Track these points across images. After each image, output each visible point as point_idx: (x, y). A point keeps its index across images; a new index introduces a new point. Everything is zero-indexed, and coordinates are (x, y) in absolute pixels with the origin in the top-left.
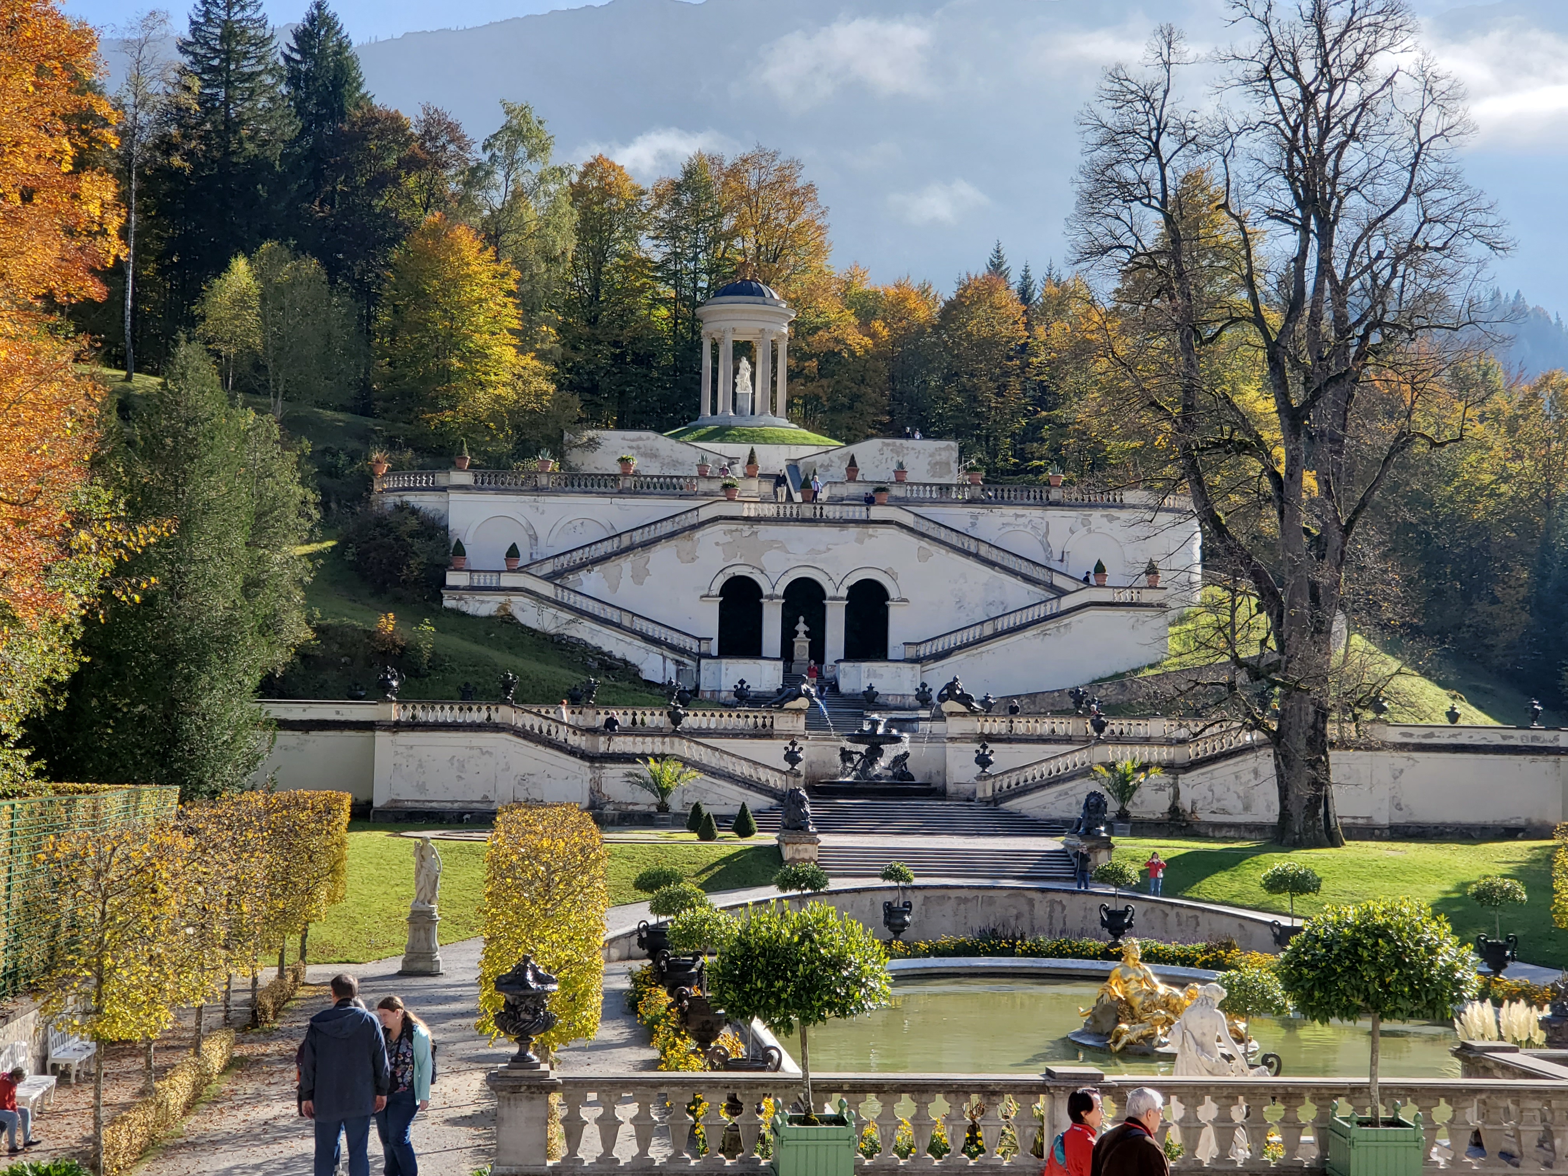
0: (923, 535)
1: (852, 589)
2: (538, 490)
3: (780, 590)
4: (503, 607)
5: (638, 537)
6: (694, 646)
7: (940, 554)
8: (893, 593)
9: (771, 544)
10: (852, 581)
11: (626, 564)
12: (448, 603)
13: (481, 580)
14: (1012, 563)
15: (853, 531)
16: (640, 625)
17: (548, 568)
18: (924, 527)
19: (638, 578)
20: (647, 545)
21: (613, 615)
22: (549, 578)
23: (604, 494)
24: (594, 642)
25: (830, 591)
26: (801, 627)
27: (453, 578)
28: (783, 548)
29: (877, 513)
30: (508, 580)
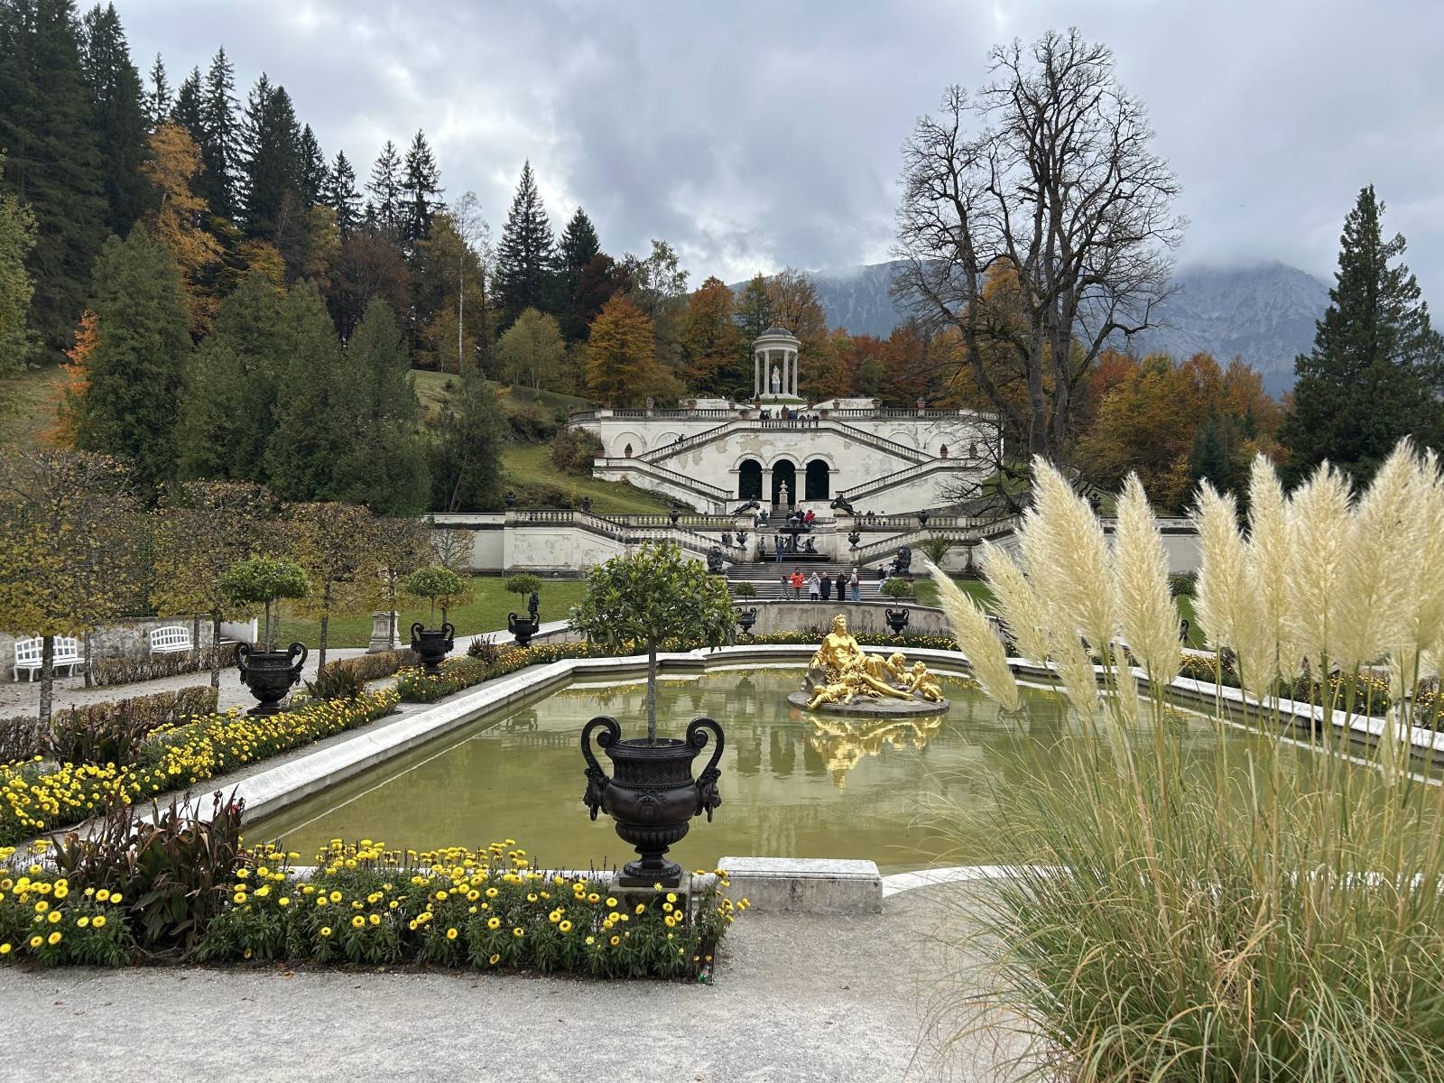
0: (846, 436)
1: (809, 465)
2: (647, 419)
3: (771, 467)
4: (624, 477)
5: (697, 441)
6: (723, 495)
7: (856, 446)
8: (831, 467)
9: (765, 443)
10: (809, 461)
11: (690, 455)
12: (596, 475)
13: (613, 463)
14: (896, 450)
15: (809, 435)
16: (695, 485)
17: (649, 458)
18: (848, 432)
19: (697, 461)
20: (701, 445)
21: (682, 481)
22: (651, 463)
23: (680, 420)
24: (671, 494)
25: (797, 467)
26: (784, 486)
27: (597, 463)
28: (772, 444)
29: (822, 425)
30: (626, 463)
